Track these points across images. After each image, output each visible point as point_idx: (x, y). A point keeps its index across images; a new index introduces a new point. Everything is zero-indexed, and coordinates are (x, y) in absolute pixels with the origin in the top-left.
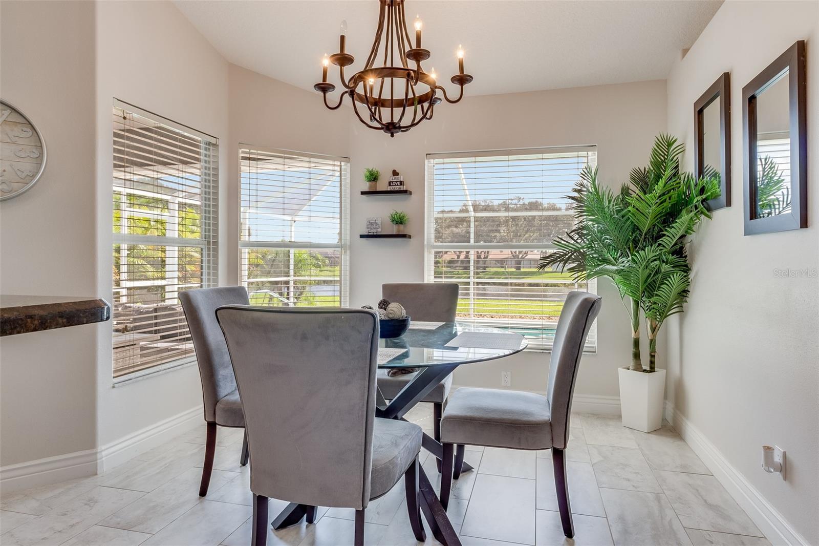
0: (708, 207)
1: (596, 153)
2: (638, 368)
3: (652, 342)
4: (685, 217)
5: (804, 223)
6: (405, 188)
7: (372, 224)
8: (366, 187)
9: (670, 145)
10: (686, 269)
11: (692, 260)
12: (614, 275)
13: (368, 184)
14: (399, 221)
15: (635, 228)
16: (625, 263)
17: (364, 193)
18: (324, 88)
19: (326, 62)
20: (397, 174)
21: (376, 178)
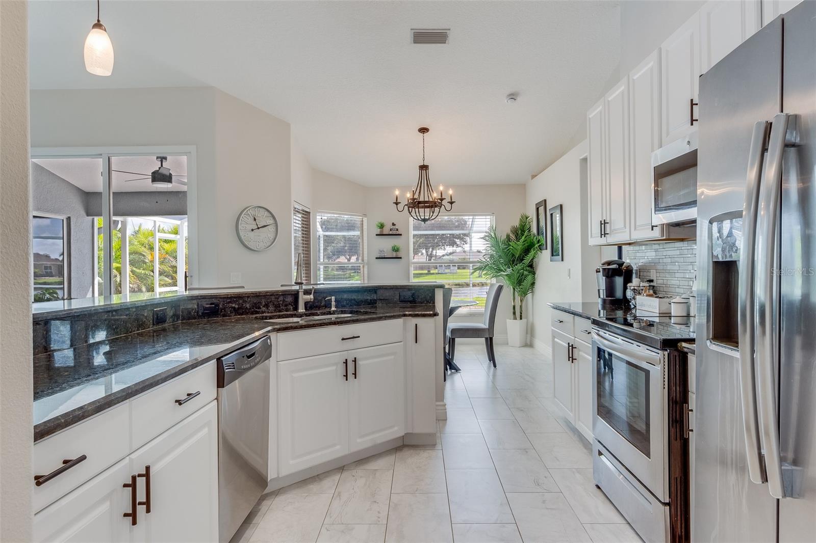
0: (540, 248)
1: (495, 217)
2: (515, 318)
3: (521, 307)
4: (532, 252)
5: (562, 260)
6: (398, 233)
7: (382, 251)
8: (378, 231)
9: (527, 218)
10: (534, 273)
11: (536, 269)
12: (504, 276)
13: (379, 230)
14: (396, 249)
15: (513, 255)
16: (509, 271)
17: (377, 235)
18: (397, 203)
19: (397, 192)
20: (395, 225)
21: (383, 227)
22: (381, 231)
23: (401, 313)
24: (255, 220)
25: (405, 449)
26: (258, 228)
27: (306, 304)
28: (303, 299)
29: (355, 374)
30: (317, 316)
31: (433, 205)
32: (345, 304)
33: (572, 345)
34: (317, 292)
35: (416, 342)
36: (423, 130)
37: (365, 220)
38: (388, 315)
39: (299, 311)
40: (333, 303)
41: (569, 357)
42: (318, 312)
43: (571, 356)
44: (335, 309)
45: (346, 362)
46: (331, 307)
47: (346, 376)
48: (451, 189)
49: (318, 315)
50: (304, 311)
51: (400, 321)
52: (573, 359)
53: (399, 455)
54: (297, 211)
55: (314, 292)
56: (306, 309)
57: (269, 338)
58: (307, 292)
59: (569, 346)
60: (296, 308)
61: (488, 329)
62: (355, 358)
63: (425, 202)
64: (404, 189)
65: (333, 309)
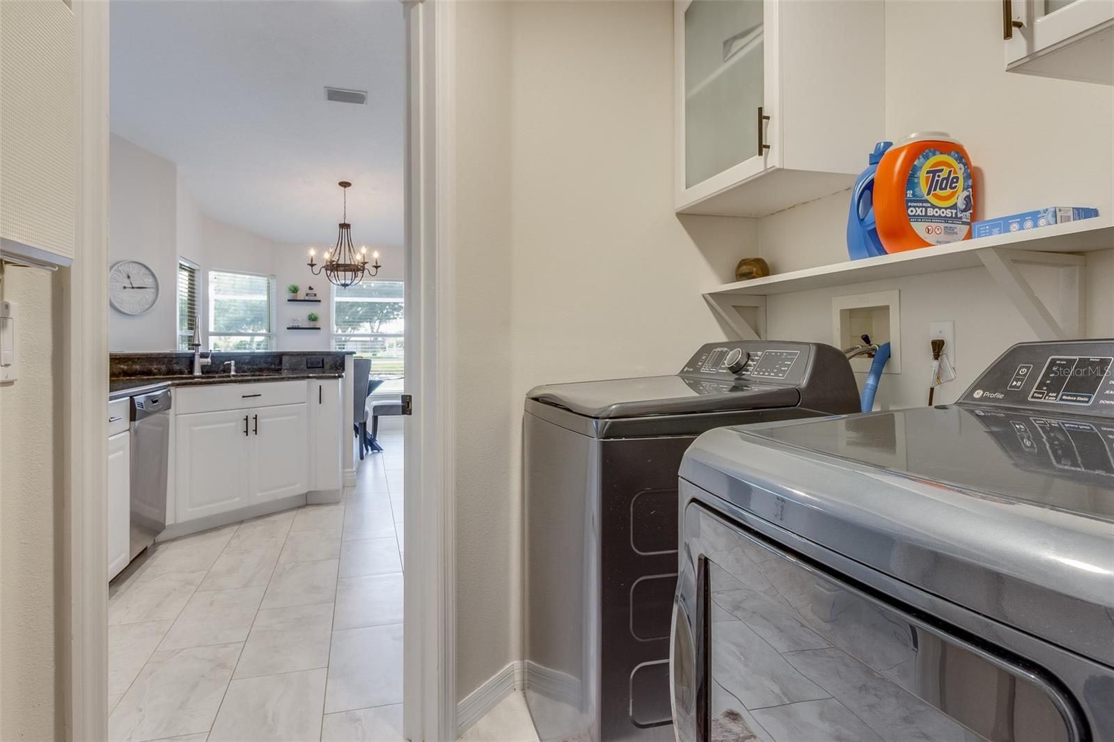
6: (316, 298)
7: (295, 320)
8: (291, 296)
13: (292, 294)
14: (313, 318)
18: (312, 265)
19: (312, 253)
20: (312, 289)
21: (297, 291)
22: (294, 297)
23: (305, 375)
24: (129, 277)
25: (308, 507)
26: (133, 288)
27: (203, 367)
28: (198, 362)
29: (256, 431)
30: (215, 377)
31: (356, 269)
32: (246, 369)
34: (215, 356)
35: (320, 403)
36: (345, 184)
37: (273, 282)
39: (195, 374)
40: (233, 368)
42: (216, 375)
44: (235, 374)
45: (247, 419)
46: (230, 372)
47: (247, 432)
48: (375, 252)
50: (201, 373)
51: (304, 383)
53: (301, 511)
54: (182, 267)
55: (212, 356)
56: (203, 372)
57: (169, 391)
58: (203, 356)
60: (191, 372)
62: (256, 416)
63: (346, 265)
64: (320, 250)
65: (233, 373)
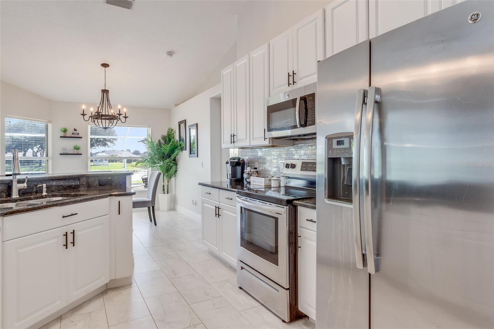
0: (182, 149)
1: (150, 129)
2: (164, 193)
3: (168, 186)
4: (176, 152)
5: (198, 157)
6: (78, 136)
7: (65, 149)
9: (172, 130)
10: (176, 165)
11: (178, 162)
12: (158, 167)
13: (63, 133)
14: (77, 148)
15: (164, 153)
16: (161, 163)
17: (61, 137)
18: (83, 115)
19: (84, 107)
20: (76, 130)
21: (66, 131)
22: (64, 135)
23: (108, 194)
25: (109, 292)
27: (20, 191)
28: (16, 187)
29: (74, 243)
30: (30, 200)
31: (112, 118)
32: (54, 189)
33: (218, 207)
34: (29, 181)
35: (119, 214)
36: (105, 65)
37: (50, 126)
38: (98, 196)
39: (13, 197)
40: (45, 189)
41: (216, 214)
42: (32, 197)
43: (217, 213)
44: (46, 194)
45: (66, 235)
46: (42, 192)
47: (66, 246)
48: (125, 108)
49: (32, 199)
50: (18, 197)
51: (107, 200)
52: (219, 215)
53: (106, 297)
55: (27, 181)
56: (20, 195)
58: (20, 182)
59: (216, 208)
60: (9, 194)
61: (152, 201)
62: (74, 231)
63: (106, 115)
64: (89, 105)
65: (44, 193)
